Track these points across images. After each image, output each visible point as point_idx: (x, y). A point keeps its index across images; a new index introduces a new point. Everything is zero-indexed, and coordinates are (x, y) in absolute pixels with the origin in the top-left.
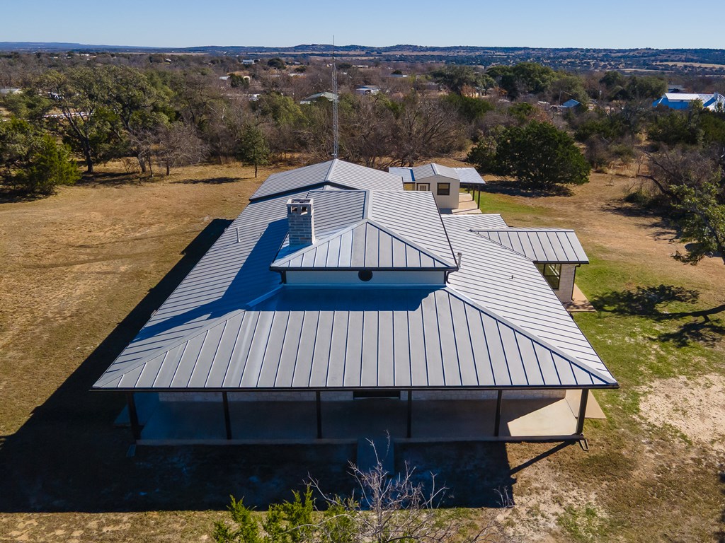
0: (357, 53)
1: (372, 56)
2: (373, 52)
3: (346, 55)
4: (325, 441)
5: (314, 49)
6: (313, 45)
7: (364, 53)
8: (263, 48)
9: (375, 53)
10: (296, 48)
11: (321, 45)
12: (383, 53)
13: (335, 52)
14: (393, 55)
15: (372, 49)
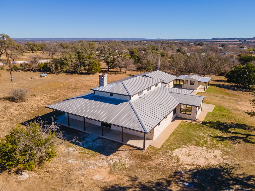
0: (235, 41)
1: (241, 42)
2: (242, 40)
3: (231, 42)
4: (86, 131)
5: (219, 40)
6: (219, 38)
7: (239, 40)
8: (201, 39)
9: (243, 40)
10: (212, 39)
11: (222, 38)
12: (247, 41)
13: (227, 40)
14: (251, 41)
15: (242, 39)
